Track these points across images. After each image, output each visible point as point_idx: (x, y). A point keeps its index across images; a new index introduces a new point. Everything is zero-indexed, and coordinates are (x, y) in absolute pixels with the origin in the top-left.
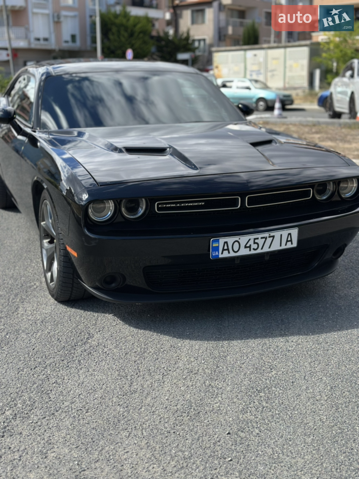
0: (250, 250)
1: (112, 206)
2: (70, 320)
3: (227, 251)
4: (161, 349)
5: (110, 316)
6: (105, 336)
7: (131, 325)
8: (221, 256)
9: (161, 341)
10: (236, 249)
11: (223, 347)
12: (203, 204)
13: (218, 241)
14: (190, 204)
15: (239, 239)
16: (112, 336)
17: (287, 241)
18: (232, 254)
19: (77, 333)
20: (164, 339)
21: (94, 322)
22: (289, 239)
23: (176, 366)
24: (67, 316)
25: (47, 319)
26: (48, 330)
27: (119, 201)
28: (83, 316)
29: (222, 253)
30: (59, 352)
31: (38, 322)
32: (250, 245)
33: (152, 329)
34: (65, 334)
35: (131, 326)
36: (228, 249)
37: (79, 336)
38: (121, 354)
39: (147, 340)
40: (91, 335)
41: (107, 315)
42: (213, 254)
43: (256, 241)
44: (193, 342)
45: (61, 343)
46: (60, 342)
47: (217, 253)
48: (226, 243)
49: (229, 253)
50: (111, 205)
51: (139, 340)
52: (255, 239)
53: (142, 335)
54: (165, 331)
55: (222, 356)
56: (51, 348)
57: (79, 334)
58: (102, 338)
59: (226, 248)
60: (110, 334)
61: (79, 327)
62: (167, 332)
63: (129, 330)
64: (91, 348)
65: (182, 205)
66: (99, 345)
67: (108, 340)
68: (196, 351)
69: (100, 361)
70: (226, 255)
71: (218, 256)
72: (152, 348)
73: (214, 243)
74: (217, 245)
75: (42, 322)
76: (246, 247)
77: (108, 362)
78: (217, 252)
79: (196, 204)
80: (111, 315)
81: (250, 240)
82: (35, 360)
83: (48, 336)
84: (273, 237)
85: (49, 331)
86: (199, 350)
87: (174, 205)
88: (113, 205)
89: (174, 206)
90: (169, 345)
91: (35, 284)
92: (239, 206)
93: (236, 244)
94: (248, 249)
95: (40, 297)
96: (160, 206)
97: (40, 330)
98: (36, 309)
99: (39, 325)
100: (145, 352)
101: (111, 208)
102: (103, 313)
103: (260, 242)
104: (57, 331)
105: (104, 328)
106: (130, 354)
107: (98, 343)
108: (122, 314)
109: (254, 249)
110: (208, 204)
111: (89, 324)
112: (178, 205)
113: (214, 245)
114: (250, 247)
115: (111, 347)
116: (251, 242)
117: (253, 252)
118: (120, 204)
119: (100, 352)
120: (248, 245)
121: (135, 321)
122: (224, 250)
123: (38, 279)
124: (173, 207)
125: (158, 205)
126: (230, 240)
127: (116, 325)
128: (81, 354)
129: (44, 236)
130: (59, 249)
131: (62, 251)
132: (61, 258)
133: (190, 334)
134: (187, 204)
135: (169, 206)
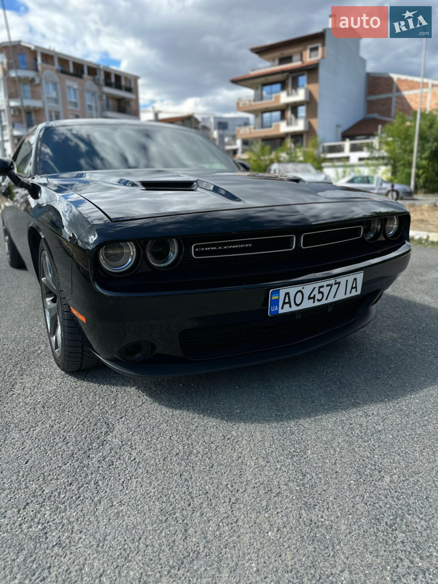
0: (314, 302)
2: (81, 401)
3: (288, 305)
4: (212, 445)
5: (132, 390)
6: (130, 425)
7: (162, 402)
8: (281, 311)
9: (207, 428)
10: (298, 302)
11: (293, 433)
12: (250, 245)
13: (278, 292)
14: (234, 247)
15: (303, 288)
16: (139, 426)
17: (352, 288)
18: (294, 308)
19: (90, 423)
20: (210, 423)
21: (113, 403)
22: (354, 286)
23: (244, 479)
24: (76, 395)
25: (51, 401)
26: (50, 422)
28: (97, 393)
29: (282, 308)
30: (65, 464)
31: (39, 406)
32: (315, 295)
33: (191, 408)
34: (74, 427)
35: (162, 405)
36: (289, 303)
37: (93, 430)
38: (157, 460)
39: (188, 428)
40: (111, 425)
41: (128, 389)
42: (271, 310)
43: (321, 290)
44: (252, 427)
45: (69, 445)
46: (67, 443)
47: (276, 309)
48: (287, 294)
49: (290, 307)
51: (177, 430)
52: (320, 287)
53: (180, 420)
54: (207, 410)
55: (299, 450)
56: (53, 459)
57: (94, 425)
58: (126, 430)
59: (287, 300)
60: (136, 421)
61: (93, 412)
62: (211, 411)
63: (161, 412)
64: (113, 453)
65: (225, 248)
66: (123, 445)
67: (135, 434)
68: (260, 443)
69: (128, 480)
70: (287, 309)
71: (278, 311)
72: (198, 443)
73: (273, 295)
74: (277, 297)
75: (43, 407)
76: (309, 298)
77: (139, 479)
78: (276, 307)
79: (242, 246)
80: (133, 388)
81: (314, 288)
83: (51, 433)
84: (339, 283)
85: (52, 424)
86: (263, 441)
87: (215, 248)
88: (135, 250)
89: (215, 250)
90: (221, 434)
91: (40, 348)
92: (294, 247)
93: (299, 295)
94: (312, 300)
95: (45, 366)
96: (197, 250)
97: (40, 421)
98: (37, 384)
99: (39, 412)
100: (191, 453)
102: (123, 385)
103: (325, 290)
104: (64, 423)
105: (126, 412)
106: (171, 459)
107: (122, 442)
108: (148, 386)
109: (319, 300)
110: (257, 246)
111: (107, 405)
112: (220, 248)
113: (273, 298)
114: (314, 298)
115: (141, 447)
116: (316, 292)
117: (317, 304)
119: (127, 459)
120: (312, 296)
121: (166, 395)
122: (284, 303)
123: (43, 341)
124: (213, 250)
125: (195, 248)
126: (292, 290)
127: (143, 404)
128: (99, 467)
129: (46, 293)
130: (62, 311)
131: (65, 313)
132: (65, 322)
133: (241, 412)
134: (230, 247)
135: (209, 249)
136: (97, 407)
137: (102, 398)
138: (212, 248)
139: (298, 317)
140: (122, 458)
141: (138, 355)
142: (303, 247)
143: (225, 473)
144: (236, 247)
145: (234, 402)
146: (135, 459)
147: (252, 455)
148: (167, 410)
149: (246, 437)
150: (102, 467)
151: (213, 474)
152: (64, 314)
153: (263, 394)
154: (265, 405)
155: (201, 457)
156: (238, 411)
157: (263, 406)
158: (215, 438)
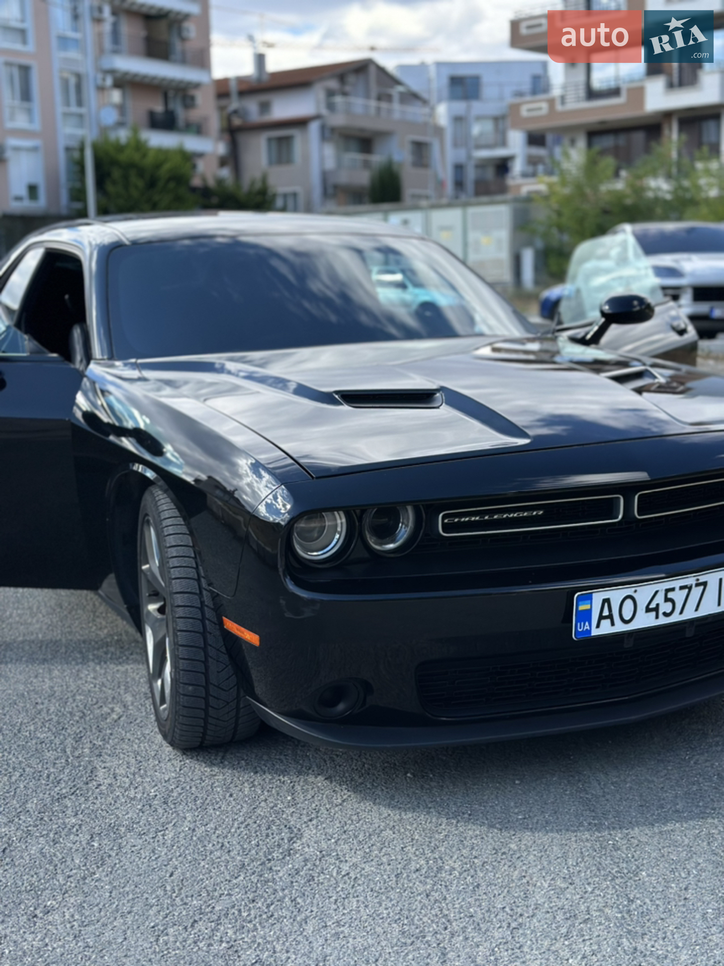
0: (657, 617)
1: (342, 523)
2: (231, 795)
3: (608, 621)
4: (476, 861)
5: (319, 781)
6: (330, 831)
7: (378, 801)
8: (595, 632)
9: (465, 838)
10: (627, 617)
11: (618, 849)
12: (541, 512)
13: (589, 598)
14: (511, 515)
15: (635, 591)
16: (345, 832)
18: (620, 627)
19: (259, 826)
20: (471, 833)
21: (289, 798)
23: (532, 902)
24: (218, 786)
25: (175, 794)
26: (186, 823)
27: (358, 511)
28: (256, 783)
29: (598, 626)
30: (236, 878)
31: (156, 802)
32: (658, 605)
33: (432, 810)
34: (233, 830)
35: (380, 804)
36: (610, 617)
37: (267, 836)
38: (385, 877)
39: (431, 838)
40: (295, 830)
41: (311, 779)
42: (577, 628)
43: (670, 595)
44: (543, 838)
45: (232, 854)
46: (229, 851)
47: (587, 627)
48: (607, 601)
49: (613, 624)
50: (339, 521)
51: (413, 839)
52: (667, 591)
53: (415, 825)
54: (463, 813)
55: (626, 871)
56: (213, 871)
57: (267, 829)
58: (324, 837)
59: (606, 612)
60: (338, 825)
61: (259, 811)
62: (470, 815)
63: (380, 814)
64: (309, 865)
65: (496, 517)
66: (323, 856)
67: (340, 842)
68: (559, 860)
69: (344, 898)
70: (606, 628)
71: (589, 631)
72: (451, 857)
73: (580, 603)
74: (587, 607)
75: (165, 803)
76: (648, 610)
77: (361, 898)
78: (587, 624)
79: (525, 514)
80: (320, 778)
81: (657, 592)
82: (186, 904)
83: (195, 838)
84: (705, 584)
85: (192, 826)
86: (565, 856)
87: (477, 518)
88: (344, 520)
89: (478, 521)
90: (489, 847)
92: (620, 517)
93: (629, 602)
94: (654, 614)
95: (137, 741)
96: (446, 521)
97: (168, 823)
98: (137, 770)
99: (160, 811)
100: (440, 869)
101: (339, 529)
102: (300, 773)
103: (679, 597)
104: (212, 825)
105: (318, 812)
106: (408, 876)
107: (321, 852)
108: (347, 775)
109: (665, 614)
110: (554, 513)
111: (279, 802)
112: (486, 518)
113: (581, 608)
114: (656, 609)
115: (354, 860)
116: (660, 599)
117: (663, 621)
118: (360, 519)
119: (335, 874)
120: (653, 606)
121: (383, 790)
122: (601, 617)
123: (114, 698)
124: (475, 521)
125: (444, 518)
126: (616, 595)
127: (343, 801)
128: (292, 882)
129: (150, 595)
133: (524, 819)
134: (505, 516)
135: (467, 519)
136: (263, 804)
137: (268, 791)
138: (473, 519)
139: (628, 644)
140: (326, 872)
141: (341, 707)
142: (639, 515)
143: (499, 895)
144: (515, 515)
145: (512, 804)
146: (348, 874)
147: (544, 874)
148: (390, 812)
149: (535, 852)
150: (296, 882)
151: (479, 895)
153: (568, 792)
154: (570, 810)
155: (458, 874)
156: (520, 817)
157: (566, 810)
158: (481, 851)
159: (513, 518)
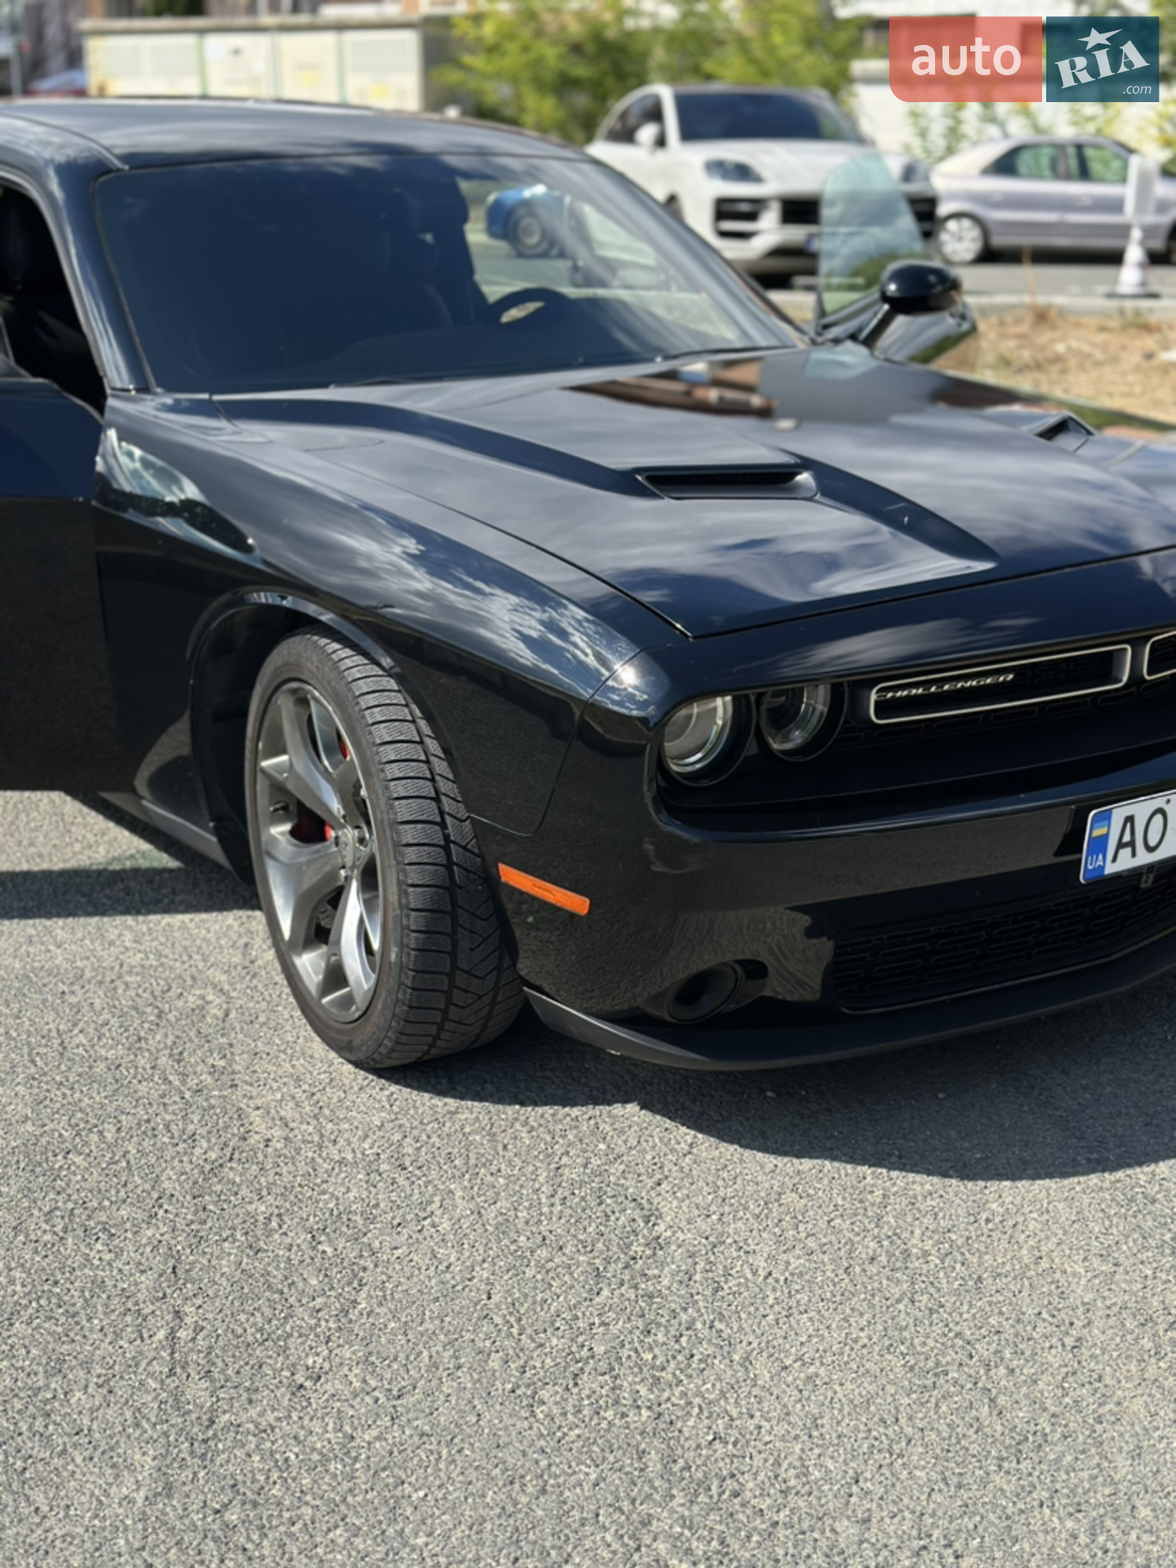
3: (1129, 850)
5: (636, 1114)
8: (1110, 869)
10: (1153, 842)
12: (1011, 677)
13: (1107, 817)
14: (968, 684)
15: (1167, 802)
18: (1142, 858)
29: (1115, 859)
31: (385, 1166)
33: (837, 1153)
34: (545, 1210)
35: (750, 1148)
36: (1132, 843)
37: (606, 1215)
38: (829, 1274)
39: (862, 1201)
40: (644, 1203)
42: (1088, 865)
44: (1033, 1190)
47: (1100, 861)
48: (1129, 820)
49: (1134, 854)
51: (836, 1206)
53: (826, 1181)
54: (888, 1155)
56: (555, 1284)
57: (599, 1204)
58: (696, 1211)
59: (1127, 837)
60: (707, 1189)
61: (567, 1173)
62: (901, 1157)
63: (761, 1166)
64: (702, 1264)
65: (946, 688)
66: (715, 1246)
67: (728, 1218)
68: (1076, 1225)
69: (787, 1317)
70: (1124, 862)
71: (1103, 868)
72: (912, 1233)
73: (1095, 826)
74: (1104, 831)
78: (1101, 856)
79: (989, 681)
87: (920, 691)
88: (728, 708)
89: (920, 695)
92: (1125, 679)
93: (1158, 819)
97: (429, 1203)
98: (316, 1110)
99: (402, 1182)
100: (906, 1254)
104: (505, 1203)
105: (662, 1169)
106: (864, 1270)
107: (706, 1238)
111: (590, 1155)
112: (933, 690)
113: (1096, 833)
122: (1120, 845)
126: (1143, 810)
130: (399, 883)
131: (411, 890)
132: (408, 916)
133: (987, 1158)
134: (959, 685)
135: (905, 693)
136: (565, 1160)
137: (561, 1136)
138: (914, 691)
139: (1146, 884)
140: (733, 1272)
141: (705, 1003)
142: (1149, 674)
143: (1020, 1292)
144: (974, 683)
145: (953, 1134)
146: (770, 1274)
147: (1068, 1252)
148: (775, 1162)
149: (1035, 1215)
150: (698, 1293)
151: (991, 1296)
152: (406, 894)
153: (1026, 1108)
154: (1045, 1138)
155: (938, 1262)
156: (978, 1156)
157: (1040, 1139)
158: (950, 1218)
159: (971, 687)
